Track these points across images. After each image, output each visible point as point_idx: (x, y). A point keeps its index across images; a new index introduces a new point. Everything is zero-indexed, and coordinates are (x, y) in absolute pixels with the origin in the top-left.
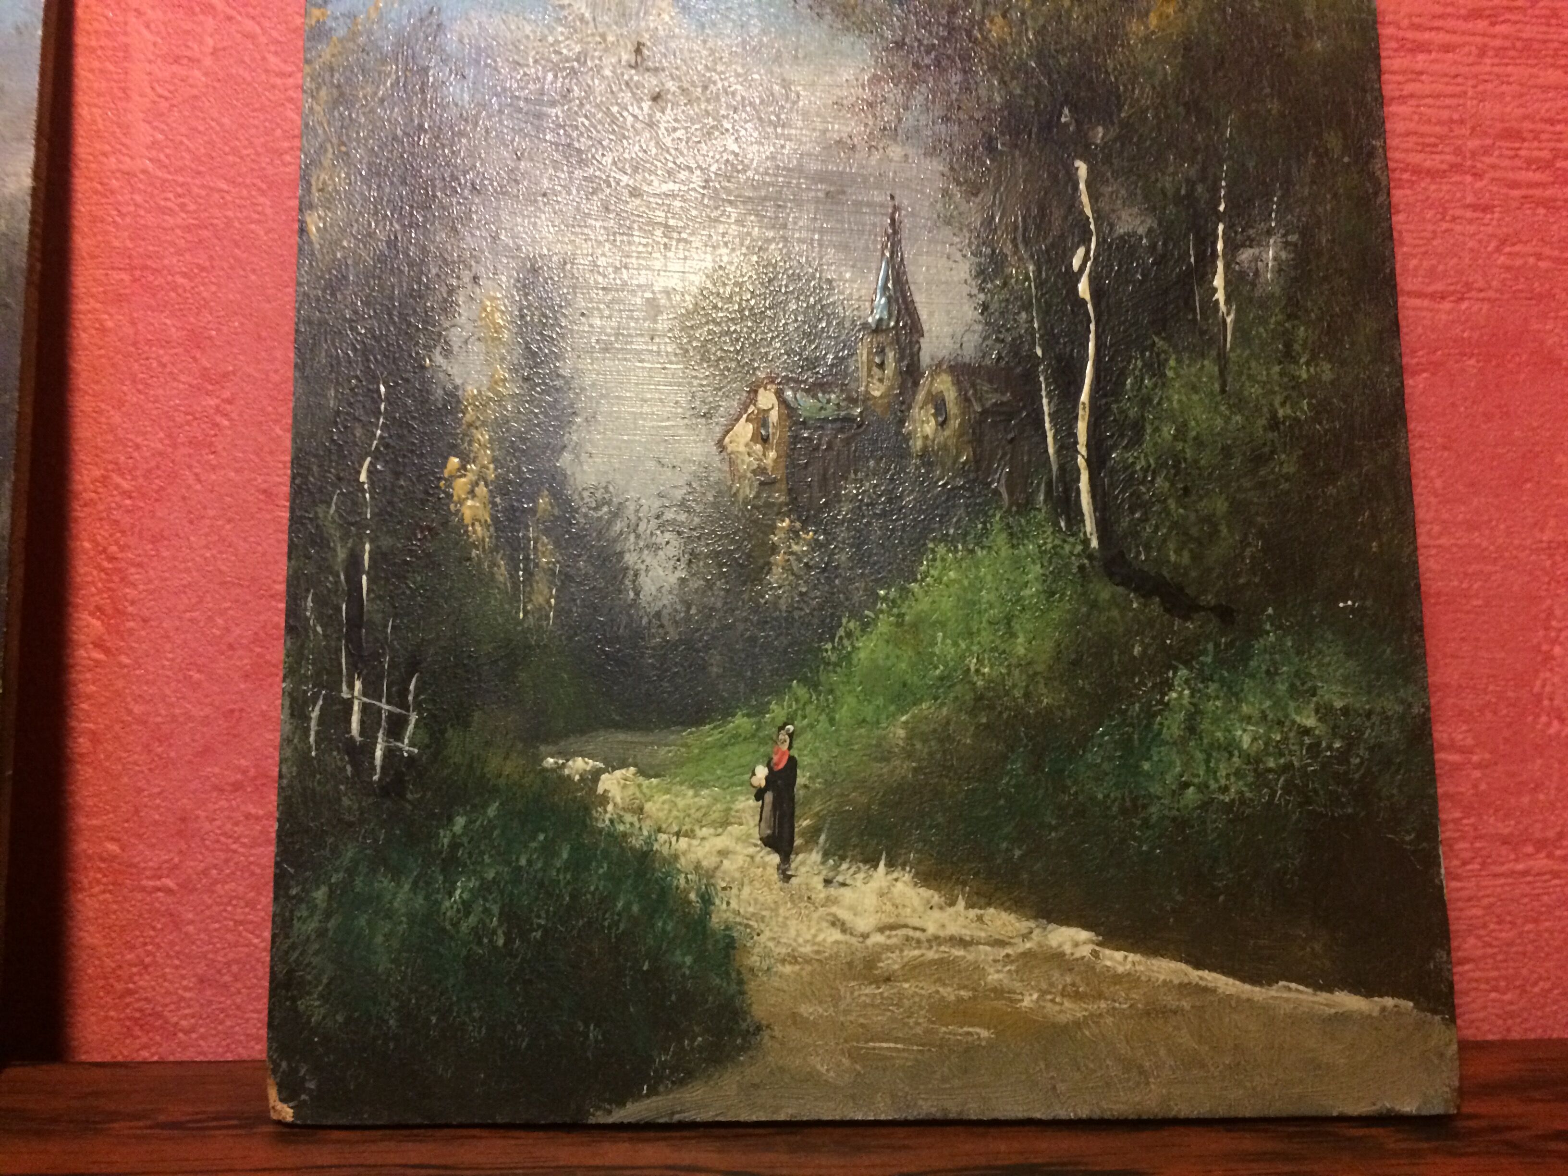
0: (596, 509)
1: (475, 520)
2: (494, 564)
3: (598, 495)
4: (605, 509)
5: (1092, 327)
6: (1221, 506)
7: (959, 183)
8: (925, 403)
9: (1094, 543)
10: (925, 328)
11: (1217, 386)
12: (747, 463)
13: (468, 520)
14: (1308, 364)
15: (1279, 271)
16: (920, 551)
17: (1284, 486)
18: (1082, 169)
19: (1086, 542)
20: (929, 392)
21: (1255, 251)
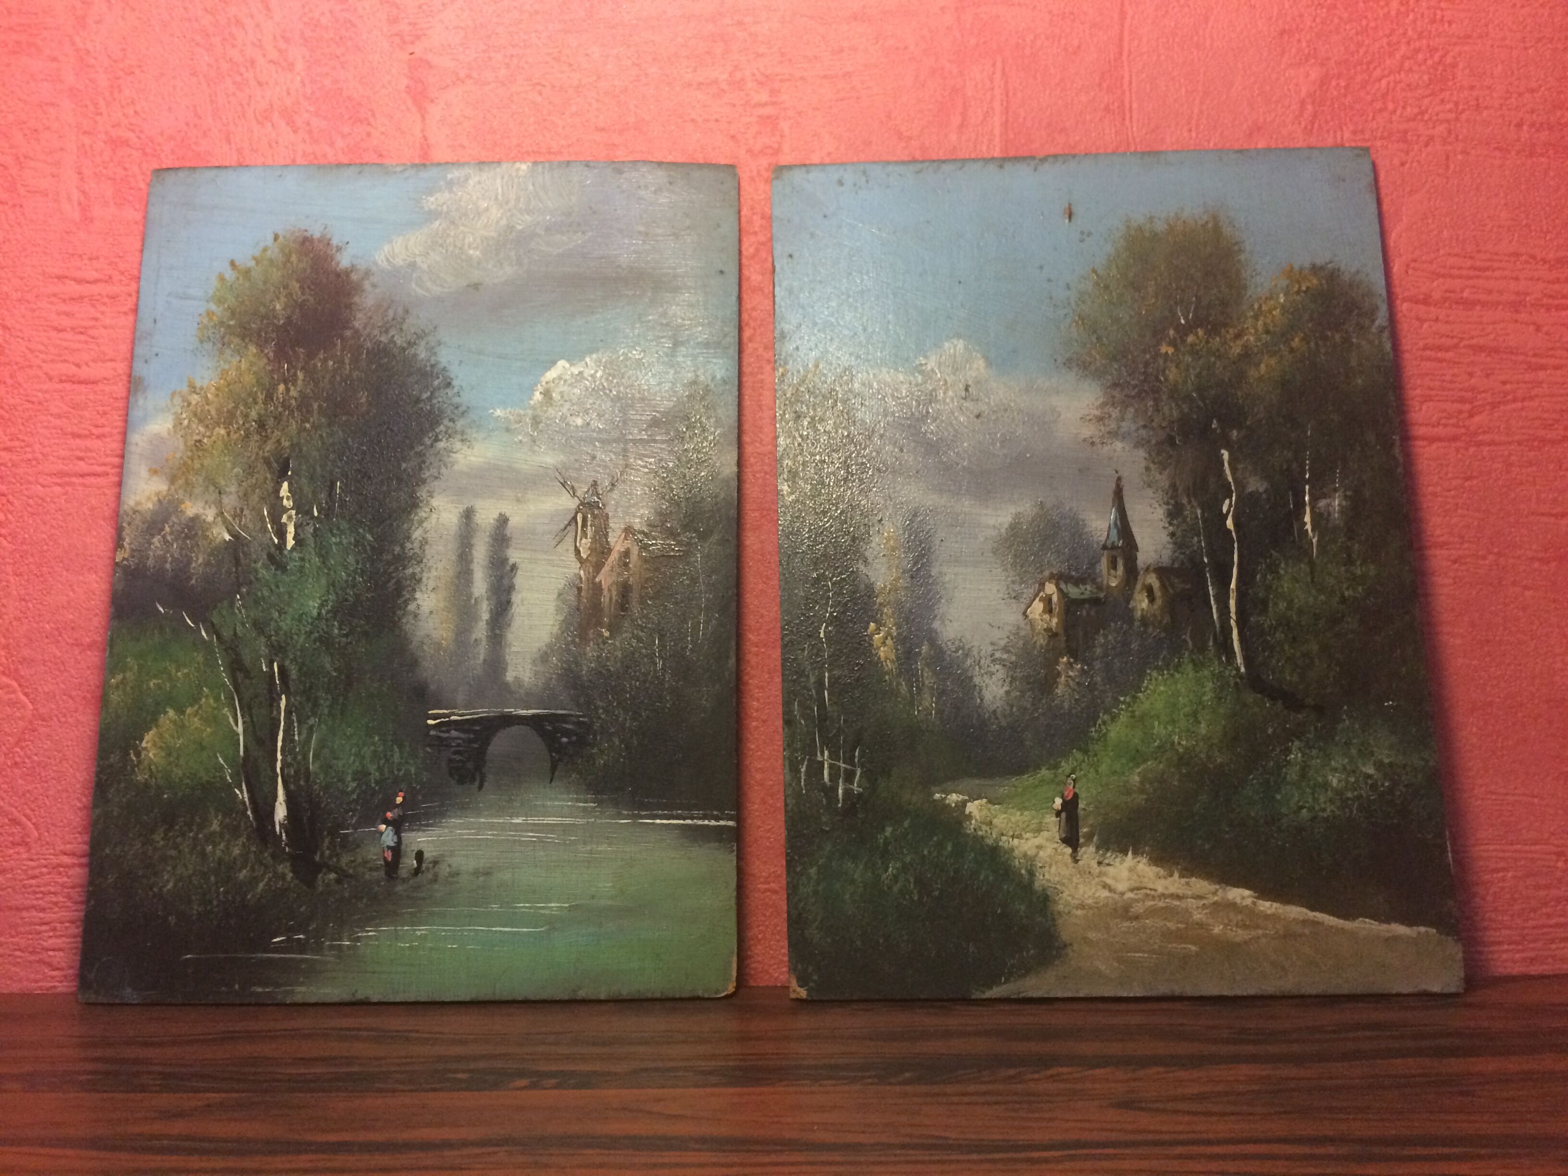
0: (956, 651)
1: (886, 658)
2: (899, 684)
3: (957, 643)
4: (960, 652)
5: (1236, 545)
6: (1315, 648)
7: (1153, 462)
8: (1142, 590)
9: (1243, 670)
10: (1139, 545)
11: (1309, 579)
12: (1040, 626)
13: (882, 659)
14: (1361, 565)
15: (1341, 512)
16: (1142, 675)
17: (1350, 636)
18: (1226, 455)
19: (1238, 669)
20: (1144, 584)
21: (1328, 501)
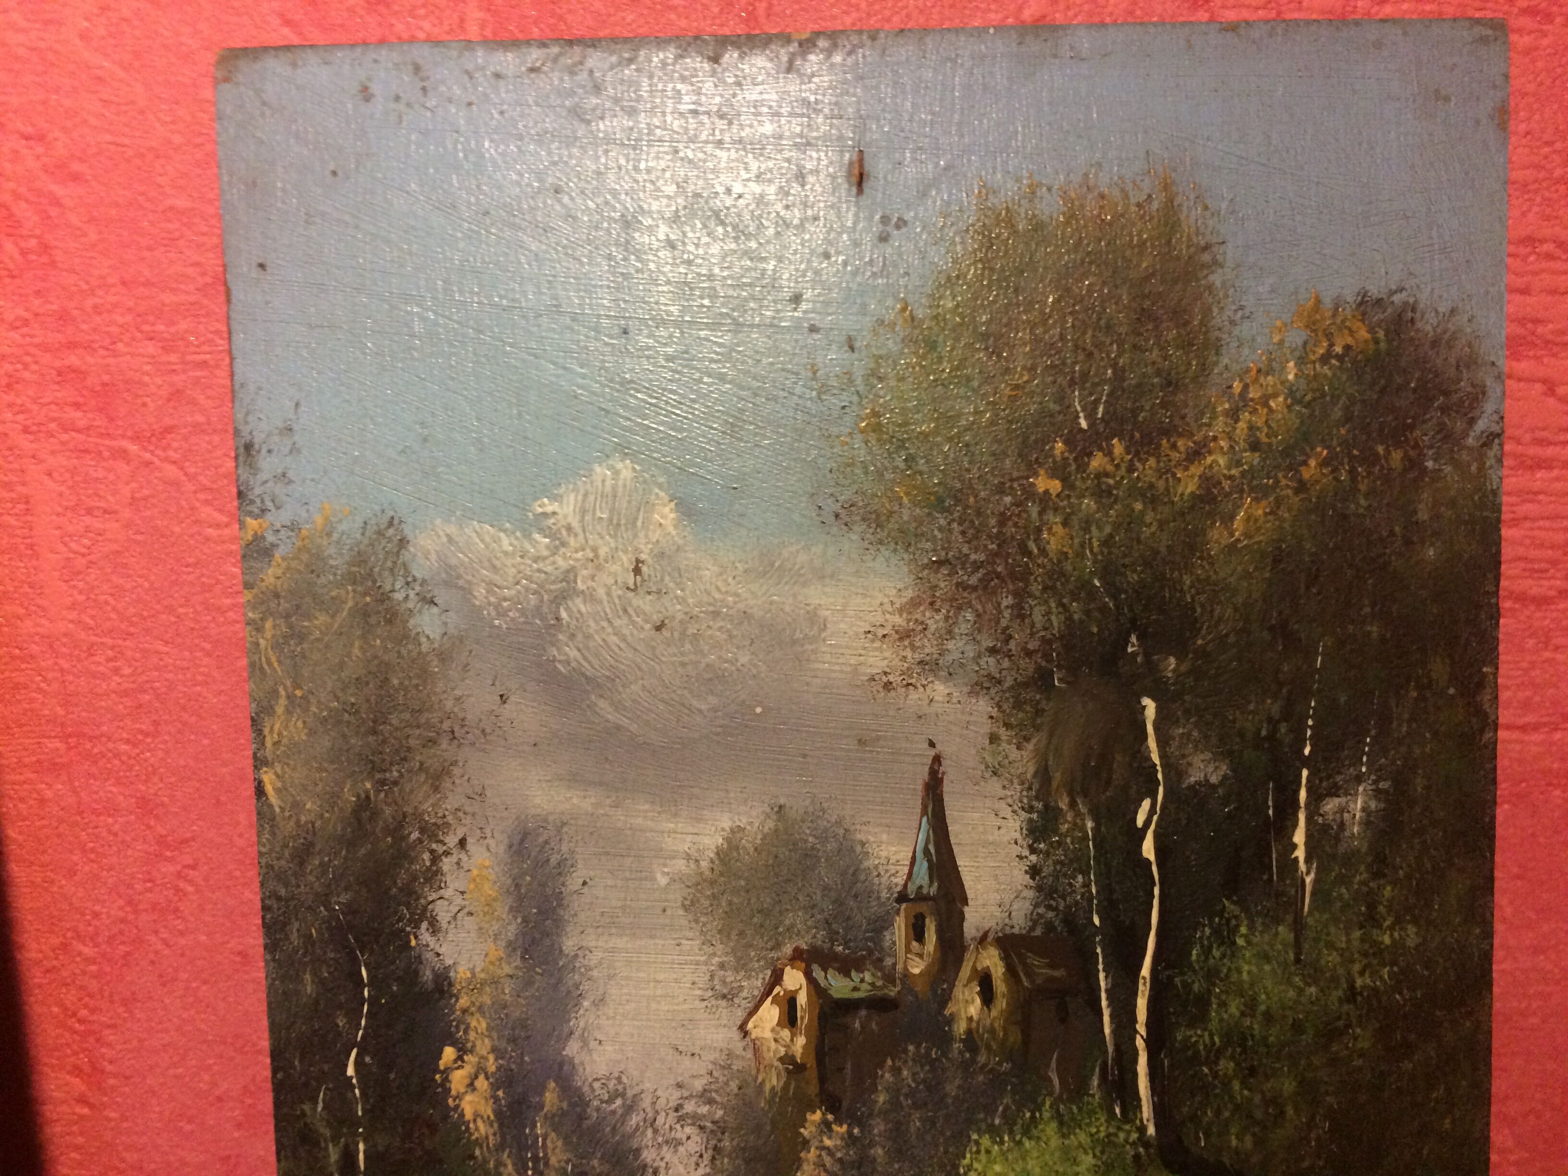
0: (610, 1101)
1: (477, 1115)
2: (499, 1164)
3: (612, 1084)
4: (619, 1102)
5: (1156, 891)
6: (1288, 1086)
7: (1007, 725)
8: (969, 981)
9: (1151, 1130)
10: (970, 894)
11: (1292, 956)
12: (773, 1051)
13: (469, 1115)
14: (1391, 928)
15: (1367, 823)
16: (960, 1140)
17: (1358, 1062)
18: (1150, 706)
19: (1142, 1129)
20: (974, 969)
21: (1343, 800)
